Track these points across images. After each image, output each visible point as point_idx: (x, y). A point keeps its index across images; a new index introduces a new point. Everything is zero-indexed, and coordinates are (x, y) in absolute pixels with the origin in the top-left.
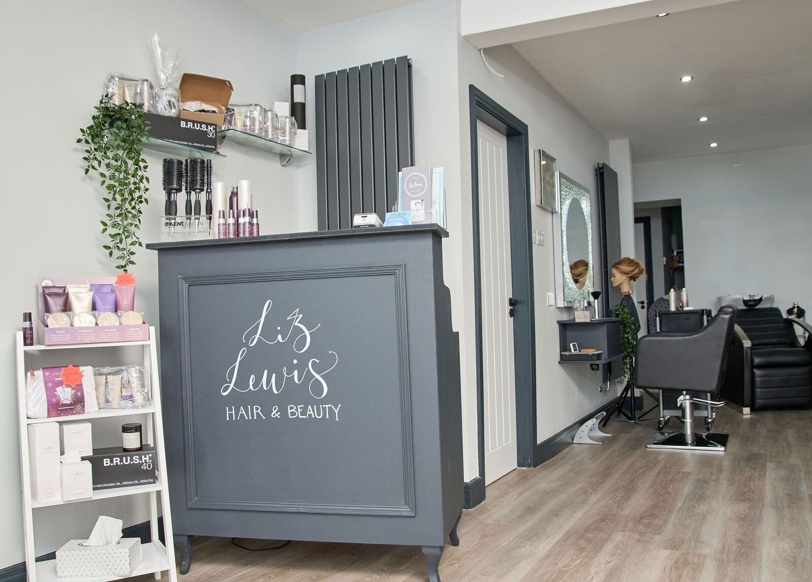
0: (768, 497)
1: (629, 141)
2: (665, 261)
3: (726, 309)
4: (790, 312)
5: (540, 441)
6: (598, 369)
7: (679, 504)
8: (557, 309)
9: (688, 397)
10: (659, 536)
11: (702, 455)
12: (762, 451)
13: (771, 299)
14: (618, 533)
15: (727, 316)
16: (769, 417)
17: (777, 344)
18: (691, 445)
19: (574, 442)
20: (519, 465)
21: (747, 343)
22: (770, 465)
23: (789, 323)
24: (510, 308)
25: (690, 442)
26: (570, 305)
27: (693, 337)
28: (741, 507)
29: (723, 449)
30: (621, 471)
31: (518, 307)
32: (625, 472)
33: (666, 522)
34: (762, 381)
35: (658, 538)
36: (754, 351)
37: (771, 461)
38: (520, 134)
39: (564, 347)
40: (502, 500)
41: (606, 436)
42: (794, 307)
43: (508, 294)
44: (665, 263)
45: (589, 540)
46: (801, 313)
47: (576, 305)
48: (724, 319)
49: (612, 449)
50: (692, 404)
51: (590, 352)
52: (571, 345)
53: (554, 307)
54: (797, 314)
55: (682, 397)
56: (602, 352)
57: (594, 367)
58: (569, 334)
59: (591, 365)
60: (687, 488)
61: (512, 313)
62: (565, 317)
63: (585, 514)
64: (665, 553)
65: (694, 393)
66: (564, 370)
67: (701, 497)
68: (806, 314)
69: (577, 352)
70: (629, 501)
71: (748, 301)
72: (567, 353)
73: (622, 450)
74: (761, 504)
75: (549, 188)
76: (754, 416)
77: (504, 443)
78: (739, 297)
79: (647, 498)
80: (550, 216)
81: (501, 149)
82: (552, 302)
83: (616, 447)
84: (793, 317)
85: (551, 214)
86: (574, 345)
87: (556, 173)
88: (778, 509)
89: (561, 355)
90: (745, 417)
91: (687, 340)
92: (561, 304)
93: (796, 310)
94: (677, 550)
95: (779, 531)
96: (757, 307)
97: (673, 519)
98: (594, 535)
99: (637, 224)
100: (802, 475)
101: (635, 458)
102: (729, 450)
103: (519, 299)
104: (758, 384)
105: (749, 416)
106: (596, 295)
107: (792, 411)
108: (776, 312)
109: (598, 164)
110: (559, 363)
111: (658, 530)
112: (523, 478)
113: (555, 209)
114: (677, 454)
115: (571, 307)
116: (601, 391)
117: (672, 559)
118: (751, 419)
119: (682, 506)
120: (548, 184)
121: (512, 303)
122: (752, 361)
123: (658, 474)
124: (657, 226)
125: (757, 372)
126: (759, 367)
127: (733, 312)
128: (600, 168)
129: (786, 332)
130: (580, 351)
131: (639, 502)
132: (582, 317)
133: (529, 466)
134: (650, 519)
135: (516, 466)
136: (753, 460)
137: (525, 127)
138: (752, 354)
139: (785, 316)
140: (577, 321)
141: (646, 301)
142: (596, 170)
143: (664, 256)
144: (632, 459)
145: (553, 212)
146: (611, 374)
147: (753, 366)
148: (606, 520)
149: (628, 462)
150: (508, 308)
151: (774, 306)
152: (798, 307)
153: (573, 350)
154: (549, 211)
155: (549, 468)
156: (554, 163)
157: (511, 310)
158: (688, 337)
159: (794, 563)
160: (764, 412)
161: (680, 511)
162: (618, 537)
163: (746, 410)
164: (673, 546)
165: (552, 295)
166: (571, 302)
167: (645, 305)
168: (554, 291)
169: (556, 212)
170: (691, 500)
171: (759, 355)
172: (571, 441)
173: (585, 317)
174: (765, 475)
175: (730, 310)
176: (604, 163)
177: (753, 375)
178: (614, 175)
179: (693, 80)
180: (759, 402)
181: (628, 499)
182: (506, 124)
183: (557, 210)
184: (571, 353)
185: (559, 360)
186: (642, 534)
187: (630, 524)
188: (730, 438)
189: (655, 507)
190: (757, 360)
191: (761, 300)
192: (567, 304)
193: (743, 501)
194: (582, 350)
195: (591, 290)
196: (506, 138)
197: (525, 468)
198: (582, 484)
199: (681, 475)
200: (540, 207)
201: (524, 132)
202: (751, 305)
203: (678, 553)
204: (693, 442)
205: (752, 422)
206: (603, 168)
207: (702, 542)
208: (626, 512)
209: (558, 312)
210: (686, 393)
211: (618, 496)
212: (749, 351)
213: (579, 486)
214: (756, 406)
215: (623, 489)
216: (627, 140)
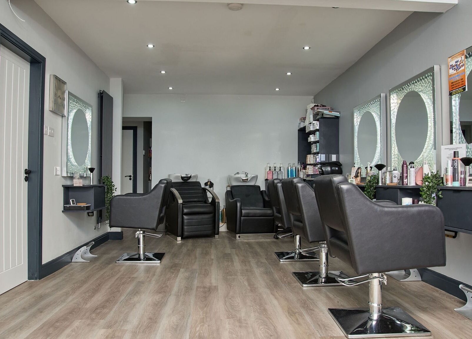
0: (175, 289)
1: (122, 80)
2: (144, 153)
3: (163, 181)
4: (206, 184)
5: (44, 262)
6: (93, 216)
7: (122, 298)
8: (62, 178)
9: (141, 232)
10: (103, 320)
11: (147, 266)
12: (180, 262)
13: (196, 177)
14: (78, 320)
15: (163, 185)
16: (190, 242)
17: (198, 202)
18: (143, 260)
19: (72, 261)
20: (29, 278)
21: (180, 201)
22: (182, 270)
23: (204, 190)
24: (25, 175)
25: (142, 258)
26: (72, 175)
27: (144, 196)
28: (157, 297)
29: (159, 262)
30: (95, 279)
31: (32, 175)
32: (97, 279)
33: (111, 310)
34: (187, 222)
35: (102, 322)
36: (184, 205)
37: (183, 268)
38: (39, 63)
39: (66, 201)
40: (6, 304)
41: (95, 257)
42: (208, 182)
43: (25, 166)
44: (144, 154)
45: (56, 328)
46: (211, 185)
47: (75, 176)
48: (161, 186)
49: (95, 265)
50: (144, 236)
51: (83, 205)
52: (71, 200)
53: (60, 176)
54: (210, 185)
55: (138, 232)
56: (90, 205)
57: (90, 214)
58: (71, 193)
59: (88, 213)
60: (130, 288)
61: (27, 179)
62: (68, 183)
63: (61, 309)
64: (103, 331)
65: (145, 230)
66: (67, 216)
67: (137, 292)
68: (214, 186)
69: (75, 205)
70: (93, 299)
71: (184, 177)
72: (68, 206)
73: (101, 265)
74: (169, 294)
75: (59, 101)
76: (183, 242)
77: (17, 265)
78: (179, 175)
79: (104, 296)
80: (60, 118)
81: (25, 70)
82: (59, 173)
83: (98, 263)
84: (207, 187)
85: (61, 117)
86: (73, 201)
87: (66, 91)
88: (178, 296)
89: (64, 207)
90: (178, 242)
91: (140, 198)
92: (65, 174)
93: (209, 183)
94: (110, 329)
95: (174, 310)
96: (188, 181)
97: (115, 308)
98: (61, 323)
99: (123, 130)
100: (197, 275)
101: (106, 270)
102: (162, 262)
103: (32, 170)
104: (185, 224)
105: (180, 242)
106: (92, 170)
107: (203, 239)
108: (198, 184)
109: (100, 91)
110: (63, 211)
111: (103, 317)
112: (31, 286)
113: (64, 115)
114: (133, 266)
115: (73, 177)
116: (95, 229)
117: (105, 335)
118: (181, 243)
119: (124, 299)
120: (59, 98)
121: (27, 172)
122: (183, 211)
123: (117, 279)
124: (141, 132)
125: (185, 217)
126: (187, 214)
127: (167, 183)
128: (101, 93)
129: (203, 195)
130: (76, 204)
131: (99, 298)
132: (78, 183)
133: (36, 279)
134: (101, 309)
135: (27, 279)
136: (174, 268)
137: (44, 59)
138: (182, 206)
139: (203, 186)
140: (75, 185)
141: (132, 176)
142: (99, 94)
143: (143, 150)
144: (105, 271)
145: (63, 116)
146: (101, 218)
147: (183, 214)
148: (73, 312)
149: (102, 273)
150: (23, 175)
151: (198, 181)
152: (210, 182)
153: (72, 204)
154: (60, 115)
155: (49, 279)
156: (65, 85)
157: (26, 177)
158: (141, 197)
159: (176, 330)
160: (189, 240)
161: (122, 303)
162: (77, 323)
163: (179, 239)
164: (109, 326)
165: (59, 168)
166: (72, 173)
167: (132, 178)
168: (60, 165)
169: (65, 116)
170: (130, 295)
171: (186, 208)
172: (71, 261)
173: (80, 183)
174: (177, 276)
175: (166, 181)
176: (103, 90)
177: (183, 218)
178: (111, 99)
179: (154, 47)
180: (186, 234)
181: (92, 297)
182: (30, 56)
183: (65, 115)
184: (71, 206)
185: (63, 210)
186: (93, 320)
187: (87, 314)
188: (166, 255)
189: (107, 301)
190: (185, 211)
191: (190, 177)
192: (70, 174)
193: (160, 293)
194: (78, 204)
195: (89, 167)
196: (30, 64)
197: (33, 280)
198: (67, 289)
199: (130, 279)
200: (53, 112)
201: (42, 62)
202: (186, 179)
203: (110, 331)
204: (144, 258)
205: (182, 245)
206: (103, 93)
207: (127, 322)
208: (88, 306)
209: (63, 180)
210: (141, 230)
211: (87, 296)
212: (181, 205)
213: (64, 290)
214: (184, 236)
215: (92, 290)
216: (121, 78)
